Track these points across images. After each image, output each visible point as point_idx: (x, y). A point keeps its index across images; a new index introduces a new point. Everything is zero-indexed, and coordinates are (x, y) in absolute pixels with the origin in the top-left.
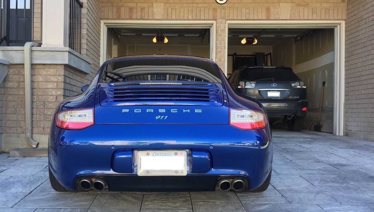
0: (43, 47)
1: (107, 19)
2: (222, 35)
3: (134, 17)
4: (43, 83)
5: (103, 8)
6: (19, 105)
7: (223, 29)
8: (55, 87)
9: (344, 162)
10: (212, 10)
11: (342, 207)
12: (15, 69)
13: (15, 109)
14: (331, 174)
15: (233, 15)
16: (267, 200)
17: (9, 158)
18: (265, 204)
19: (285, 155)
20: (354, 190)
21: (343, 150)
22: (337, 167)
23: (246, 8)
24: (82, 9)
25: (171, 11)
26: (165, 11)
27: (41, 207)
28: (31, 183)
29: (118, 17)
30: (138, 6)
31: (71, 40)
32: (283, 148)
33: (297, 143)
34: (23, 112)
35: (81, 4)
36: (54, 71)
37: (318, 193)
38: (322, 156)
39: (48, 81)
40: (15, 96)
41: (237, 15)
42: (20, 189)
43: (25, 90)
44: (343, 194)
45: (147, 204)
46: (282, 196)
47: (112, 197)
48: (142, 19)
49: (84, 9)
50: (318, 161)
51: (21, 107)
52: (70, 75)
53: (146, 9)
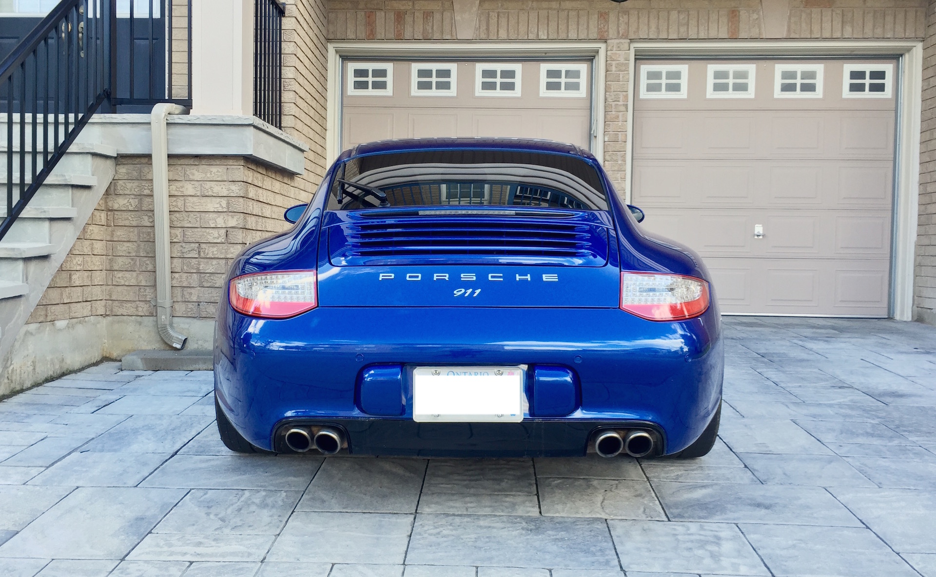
0: (194, 116)
1: (343, 40)
2: (621, 76)
3: (408, 35)
4: (195, 199)
5: (332, 12)
6: (141, 250)
7: (623, 64)
8: (223, 208)
9: (903, 387)
10: (596, 16)
11: (883, 494)
12: (131, 167)
13: (132, 260)
14: (869, 416)
15: (648, 30)
16: (709, 476)
17: (121, 373)
18: (704, 487)
19: (765, 370)
20: (915, 454)
21: (903, 357)
22: (882, 399)
23: (679, 12)
24: (283, 18)
25: (496, 19)
26: (482, 19)
27: (199, 486)
28: (175, 431)
29: (369, 35)
30: (417, 7)
31: (258, 94)
32: (762, 351)
33: (795, 341)
34: (150, 268)
35: (281, 7)
36: (220, 170)
37: (830, 462)
38: (852, 373)
39: (207, 194)
40: (131, 230)
41: (658, 29)
42: (151, 446)
43: (153, 215)
44: (887, 464)
45: (437, 482)
46: (746, 466)
47: (357, 467)
48: (427, 39)
49: (289, 19)
50: (840, 385)
51: (145, 255)
52: (257, 178)
53: (437, 16)
